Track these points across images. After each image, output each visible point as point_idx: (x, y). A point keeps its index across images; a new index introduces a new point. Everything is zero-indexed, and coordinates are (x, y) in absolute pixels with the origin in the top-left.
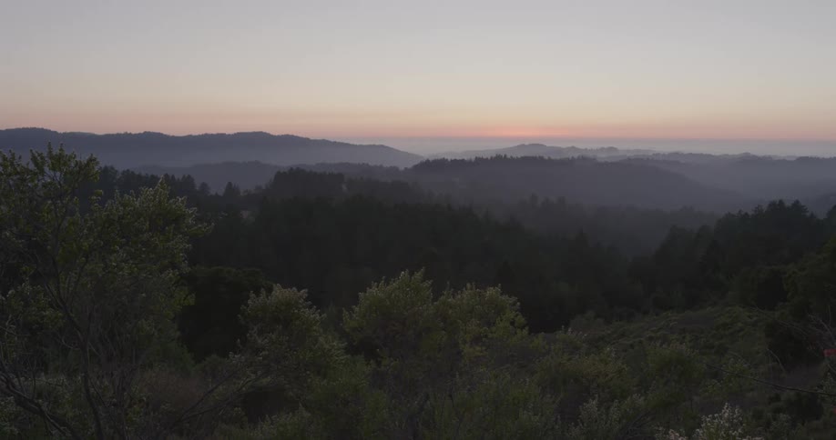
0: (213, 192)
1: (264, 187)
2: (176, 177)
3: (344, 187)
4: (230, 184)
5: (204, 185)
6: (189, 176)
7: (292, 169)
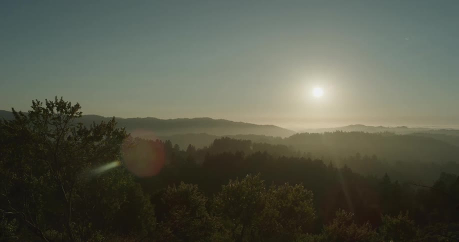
0: (181, 149)
1: (208, 147)
2: (162, 141)
3: (251, 148)
4: (190, 145)
5: (177, 146)
6: (169, 140)
7: (223, 138)
